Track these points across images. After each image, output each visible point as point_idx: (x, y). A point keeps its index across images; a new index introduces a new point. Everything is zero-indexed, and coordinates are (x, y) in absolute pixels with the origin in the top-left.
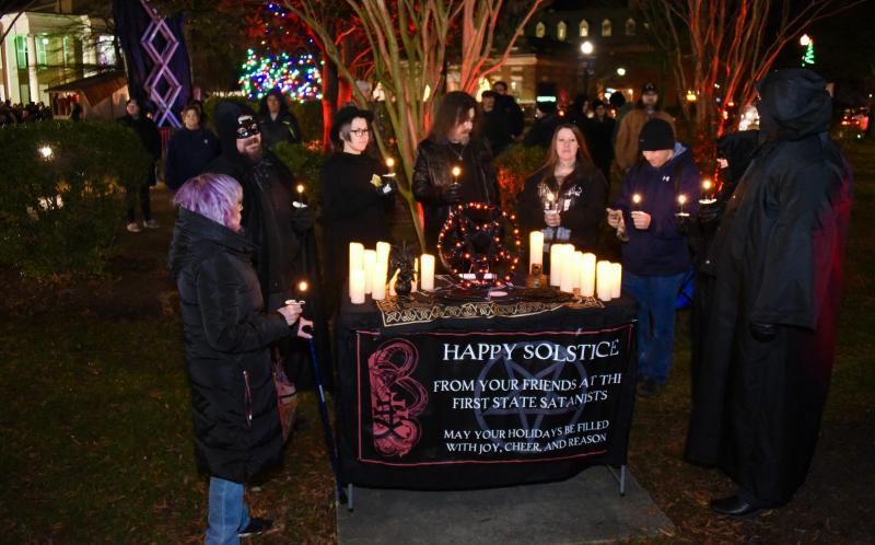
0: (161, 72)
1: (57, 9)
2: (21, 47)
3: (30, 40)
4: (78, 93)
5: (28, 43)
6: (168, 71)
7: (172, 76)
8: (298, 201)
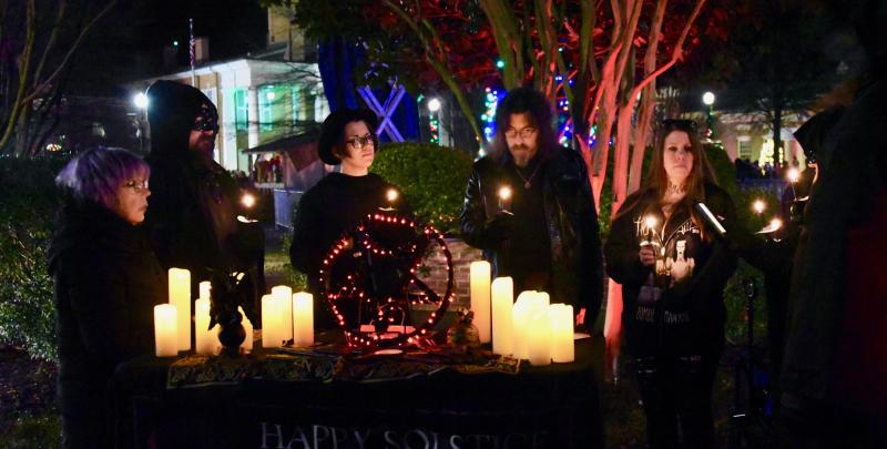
0: (383, 125)
1: (287, 57)
2: (241, 104)
3: (251, 94)
4: (282, 154)
5: (249, 98)
6: (391, 125)
7: (396, 131)
8: (244, 216)
